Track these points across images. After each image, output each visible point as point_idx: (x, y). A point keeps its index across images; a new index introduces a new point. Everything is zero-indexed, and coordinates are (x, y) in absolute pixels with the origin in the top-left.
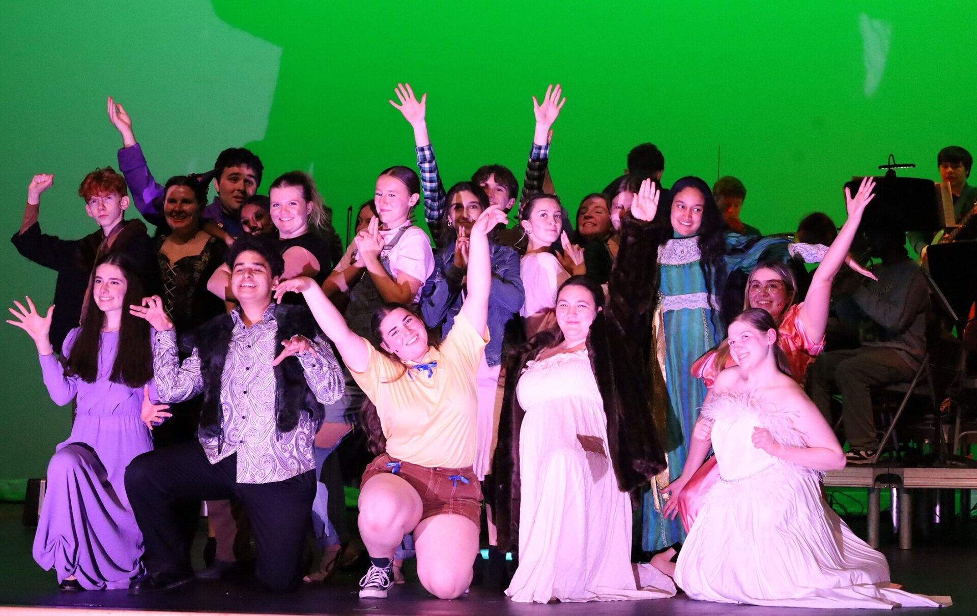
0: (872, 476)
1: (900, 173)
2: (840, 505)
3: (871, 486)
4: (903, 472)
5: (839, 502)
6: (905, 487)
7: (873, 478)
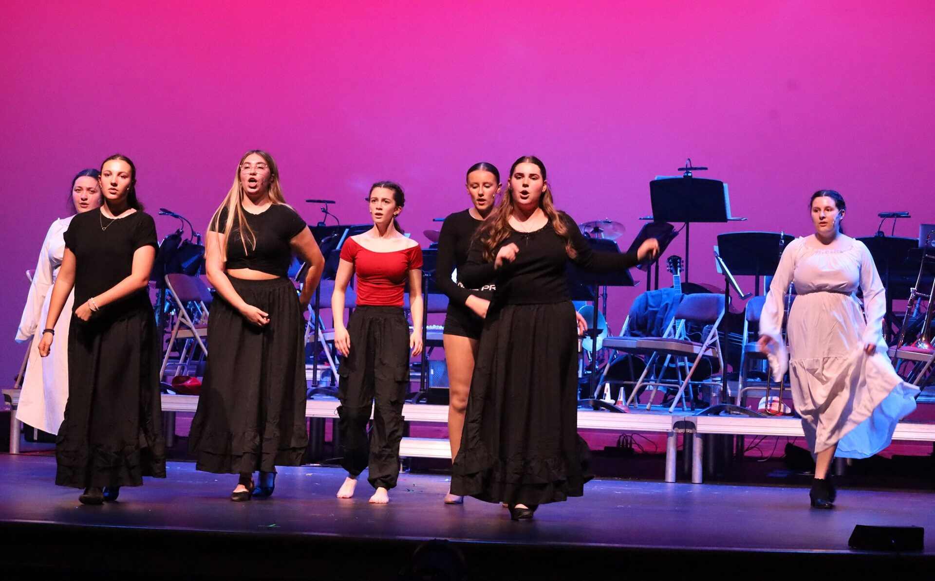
0: (671, 423)
1: (695, 175)
2: (638, 445)
3: (671, 431)
4: (697, 419)
5: (637, 442)
6: (698, 432)
7: (672, 424)
